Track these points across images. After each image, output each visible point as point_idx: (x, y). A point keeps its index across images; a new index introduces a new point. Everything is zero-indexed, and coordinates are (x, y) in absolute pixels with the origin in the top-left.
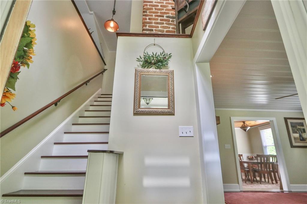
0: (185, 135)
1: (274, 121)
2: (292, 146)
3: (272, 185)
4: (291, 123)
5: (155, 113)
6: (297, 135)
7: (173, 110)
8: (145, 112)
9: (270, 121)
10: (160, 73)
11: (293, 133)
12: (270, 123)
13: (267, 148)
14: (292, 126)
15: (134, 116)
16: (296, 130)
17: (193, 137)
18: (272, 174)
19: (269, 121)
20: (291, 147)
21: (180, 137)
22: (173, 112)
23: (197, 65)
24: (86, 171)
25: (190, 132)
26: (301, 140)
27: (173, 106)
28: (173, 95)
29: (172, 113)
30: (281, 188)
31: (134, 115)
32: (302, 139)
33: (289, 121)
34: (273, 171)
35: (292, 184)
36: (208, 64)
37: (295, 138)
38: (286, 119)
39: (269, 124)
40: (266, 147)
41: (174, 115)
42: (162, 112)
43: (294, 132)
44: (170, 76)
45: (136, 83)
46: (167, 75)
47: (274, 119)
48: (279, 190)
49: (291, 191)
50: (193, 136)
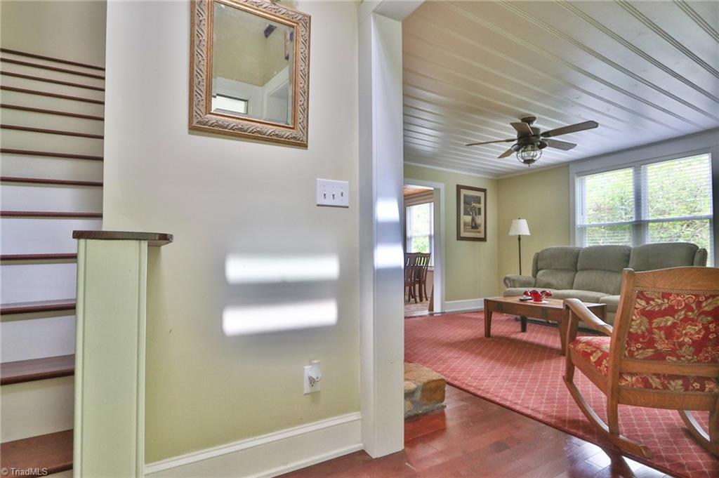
0: (329, 201)
1: (441, 190)
2: (460, 238)
3: (416, 305)
4: (465, 196)
5: (255, 135)
6: (468, 219)
7: (305, 133)
8: (226, 128)
9: (435, 189)
10: (272, 13)
11: (464, 214)
12: (434, 192)
13: (413, 240)
14: (465, 202)
15: (189, 133)
16: (469, 210)
17: (348, 207)
18: (417, 286)
19: (432, 189)
20: (458, 239)
21: (318, 205)
22: (305, 139)
23: (375, 18)
24: (76, 300)
25: (342, 195)
26: (473, 228)
27: (305, 122)
28: (306, 90)
29: (302, 141)
30: (431, 308)
31: (191, 131)
32: (474, 225)
33: (463, 192)
34: (420, 283)
35: (449, 300)
36: (399, 25)
37: (465, 224)
38: (459, 188)
39: (432, 194)
40: (411, 238)
41: (305, 146)
42: (277, 135)
43: (467, 213)
44: (301, 29)
45: (196, 27)
46: (293, 27)
47: (441, 186)
48: (426, 312)
49: (445, 312)
50: (347, 205)
